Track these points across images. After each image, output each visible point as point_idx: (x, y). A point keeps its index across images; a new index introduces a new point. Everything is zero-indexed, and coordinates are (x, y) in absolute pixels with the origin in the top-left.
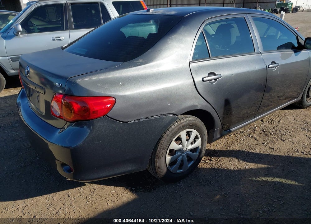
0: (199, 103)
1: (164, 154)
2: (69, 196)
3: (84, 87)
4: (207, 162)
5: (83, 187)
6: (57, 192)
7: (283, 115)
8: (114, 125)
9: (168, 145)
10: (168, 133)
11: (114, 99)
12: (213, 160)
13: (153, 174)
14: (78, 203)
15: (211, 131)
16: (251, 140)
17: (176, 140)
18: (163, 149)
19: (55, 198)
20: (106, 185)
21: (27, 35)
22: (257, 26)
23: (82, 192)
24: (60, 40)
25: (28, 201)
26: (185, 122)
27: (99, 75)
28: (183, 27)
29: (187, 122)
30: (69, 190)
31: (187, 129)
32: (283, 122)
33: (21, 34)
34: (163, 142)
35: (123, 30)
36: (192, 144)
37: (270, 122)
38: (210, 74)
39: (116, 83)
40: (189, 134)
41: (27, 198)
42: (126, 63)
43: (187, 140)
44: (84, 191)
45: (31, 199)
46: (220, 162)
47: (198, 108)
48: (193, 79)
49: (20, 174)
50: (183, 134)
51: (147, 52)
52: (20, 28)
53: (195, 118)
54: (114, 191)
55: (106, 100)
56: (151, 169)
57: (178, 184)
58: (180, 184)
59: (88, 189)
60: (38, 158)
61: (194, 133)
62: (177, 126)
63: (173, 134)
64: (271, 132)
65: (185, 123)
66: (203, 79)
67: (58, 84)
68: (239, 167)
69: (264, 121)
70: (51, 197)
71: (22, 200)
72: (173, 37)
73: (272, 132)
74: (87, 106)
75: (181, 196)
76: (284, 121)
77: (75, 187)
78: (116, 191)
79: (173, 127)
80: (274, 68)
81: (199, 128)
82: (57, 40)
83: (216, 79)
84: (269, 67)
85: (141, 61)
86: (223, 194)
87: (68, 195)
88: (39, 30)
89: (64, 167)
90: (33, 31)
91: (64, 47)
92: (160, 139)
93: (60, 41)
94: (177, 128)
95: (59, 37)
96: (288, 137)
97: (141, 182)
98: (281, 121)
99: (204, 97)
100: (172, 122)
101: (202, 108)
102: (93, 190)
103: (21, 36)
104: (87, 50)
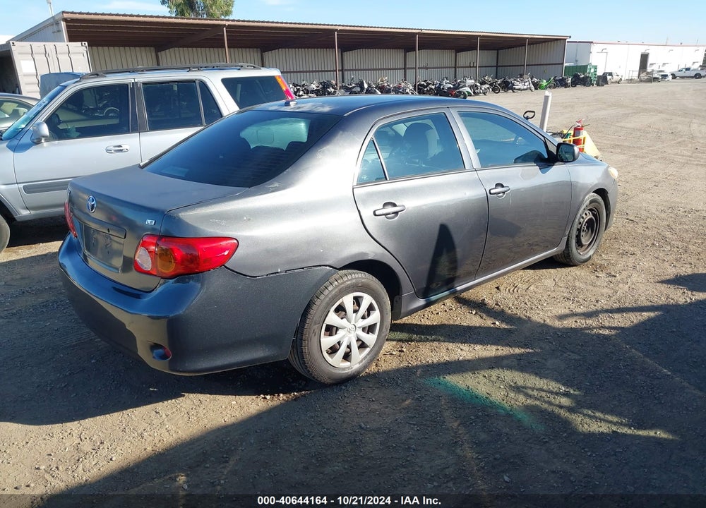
0: (371, 250)
1: (317, 331)
2: (157, 413)
3: (190, 223)
4: (394, 353)
5: (181, 399)
6: (136, 407)
7: (537, 278)
8: (236, 281)
9: (323, 317)
10: (322, 297)
11: (235, 241)
12: (404, 350)
13: (301, 371)
14: (174, 421)
15: (397, 298)
16: (474, 318)
17: (337, 311)
18: (315, 324)
19: (133, 417)
20: (220, 394)
21: (57, 142)
22: (468, 127)
23: (179, 406)
24: (121, 151)
25: (87, 422)
26: (350, 280)
27: (213, 206)
28: (341, 132)
29: (354, 281)
30: (157, 404)
31: (354, 292)
32: (535, 289)
33: (46, 141)
34: (315, 312)
35: (244, 134)
36: (363, 318)
37: (512, 289)
38: (385, 205)
39: (237, 217)
40: (357, 301)
41: (85, 418)
42: (252, 189)
43: (355, 311)
44: (182, 404)
45: (92, 419)
46: (416, 354)
47: (370, 258)
48: (359, 211)
49: (65, 386)
50: (348, 301)
51: (285, 172)
52: (45, 130)
53: (367, 275)
54: (234, 402)
55: (223, 243)
56: (297, 360)
57: (343, 388)
58: (346, 386)
59: (188, 402)
60: (93, 361)
61: (367, 300)
62: (337, 286)
63: (330, 299)
64: (511, 305)
65: (349, 282)
66: (374, 212)
67: (149, 221)
68: (447, 358)
69: (501, 288)
70: (126, 416)
71: (76, 422)
72: (325, 148)
73: (513, 305)
74: (195, 253)
75: (347, 403)
76: (537, 287)
77: (167, 400)
78: (239, 402)
79: (330, 288)
80: (501, 194)
81: (373, 291)
82: (115, 151)
83: (396, 213)
84: (490, 193)
85: (276, 185)
86: (416, 396)
87: (156, 411)
88: (78, 134)
89: (155, 351)
90: (68, 134)
91: (141, 164)
92: (309, 307)
93: (120, 154)
94: (336, 290)
95: (120, 146)
96: (538, 312)
97: (281, 388)
98: (532, 288)
99: (378, 240)
100: (326, 279)
101: (376, 258)
102: (197, 403)
103: (45, 144)
104: (187, 170)
